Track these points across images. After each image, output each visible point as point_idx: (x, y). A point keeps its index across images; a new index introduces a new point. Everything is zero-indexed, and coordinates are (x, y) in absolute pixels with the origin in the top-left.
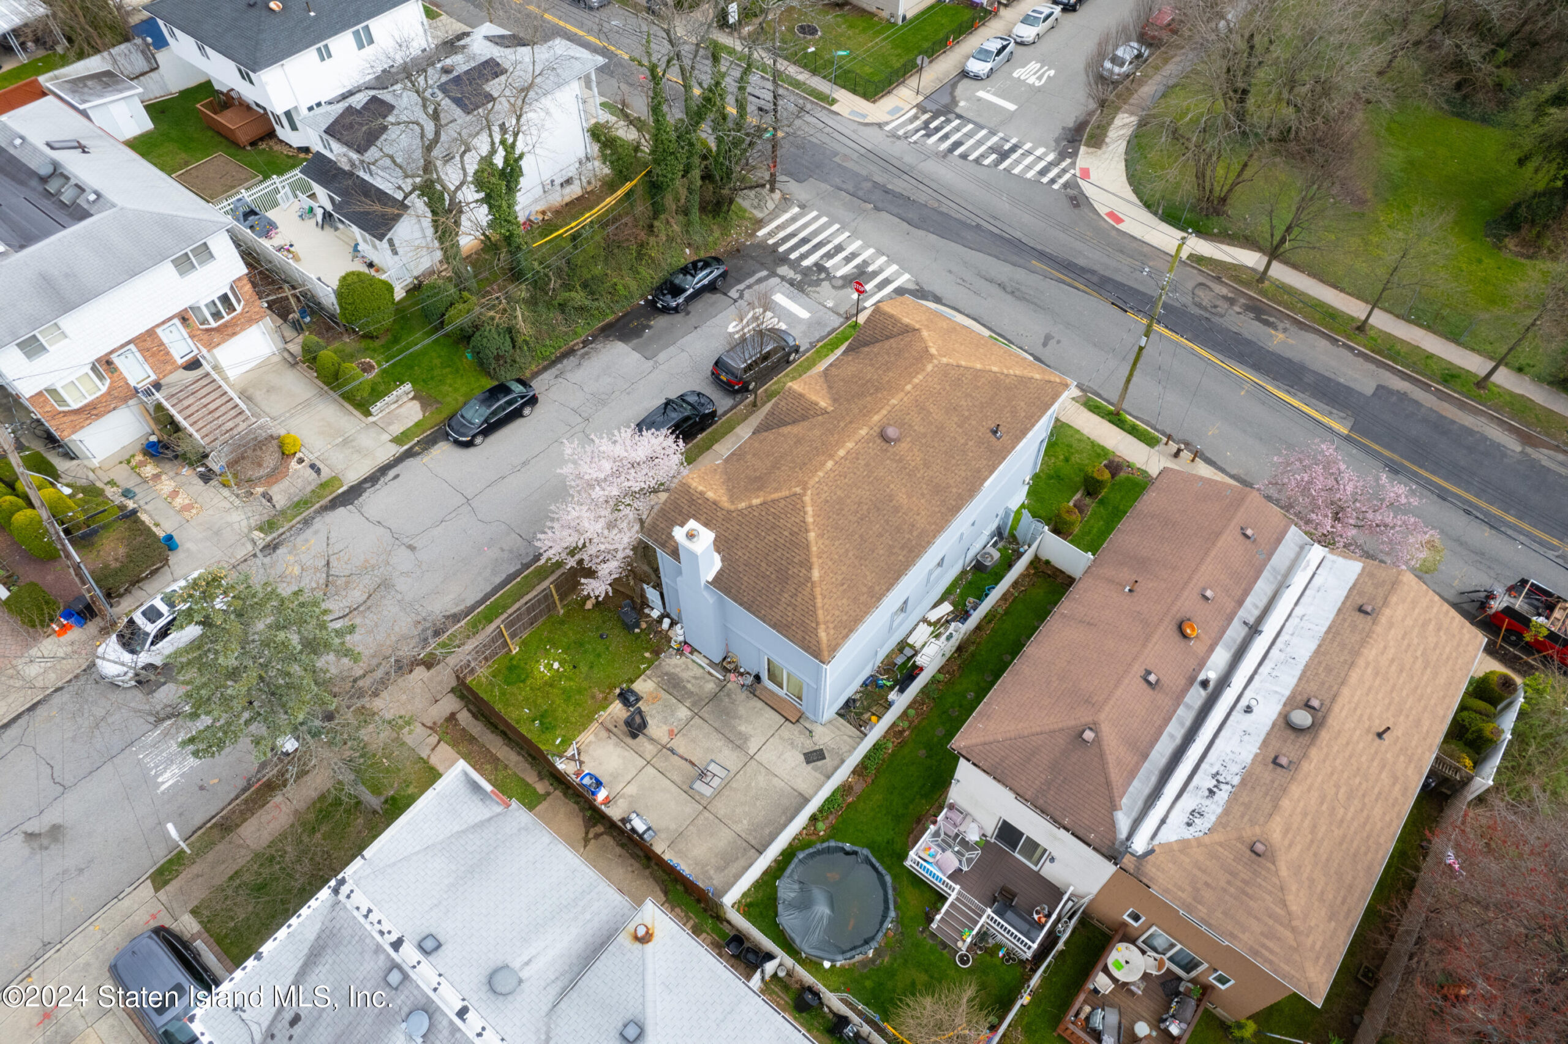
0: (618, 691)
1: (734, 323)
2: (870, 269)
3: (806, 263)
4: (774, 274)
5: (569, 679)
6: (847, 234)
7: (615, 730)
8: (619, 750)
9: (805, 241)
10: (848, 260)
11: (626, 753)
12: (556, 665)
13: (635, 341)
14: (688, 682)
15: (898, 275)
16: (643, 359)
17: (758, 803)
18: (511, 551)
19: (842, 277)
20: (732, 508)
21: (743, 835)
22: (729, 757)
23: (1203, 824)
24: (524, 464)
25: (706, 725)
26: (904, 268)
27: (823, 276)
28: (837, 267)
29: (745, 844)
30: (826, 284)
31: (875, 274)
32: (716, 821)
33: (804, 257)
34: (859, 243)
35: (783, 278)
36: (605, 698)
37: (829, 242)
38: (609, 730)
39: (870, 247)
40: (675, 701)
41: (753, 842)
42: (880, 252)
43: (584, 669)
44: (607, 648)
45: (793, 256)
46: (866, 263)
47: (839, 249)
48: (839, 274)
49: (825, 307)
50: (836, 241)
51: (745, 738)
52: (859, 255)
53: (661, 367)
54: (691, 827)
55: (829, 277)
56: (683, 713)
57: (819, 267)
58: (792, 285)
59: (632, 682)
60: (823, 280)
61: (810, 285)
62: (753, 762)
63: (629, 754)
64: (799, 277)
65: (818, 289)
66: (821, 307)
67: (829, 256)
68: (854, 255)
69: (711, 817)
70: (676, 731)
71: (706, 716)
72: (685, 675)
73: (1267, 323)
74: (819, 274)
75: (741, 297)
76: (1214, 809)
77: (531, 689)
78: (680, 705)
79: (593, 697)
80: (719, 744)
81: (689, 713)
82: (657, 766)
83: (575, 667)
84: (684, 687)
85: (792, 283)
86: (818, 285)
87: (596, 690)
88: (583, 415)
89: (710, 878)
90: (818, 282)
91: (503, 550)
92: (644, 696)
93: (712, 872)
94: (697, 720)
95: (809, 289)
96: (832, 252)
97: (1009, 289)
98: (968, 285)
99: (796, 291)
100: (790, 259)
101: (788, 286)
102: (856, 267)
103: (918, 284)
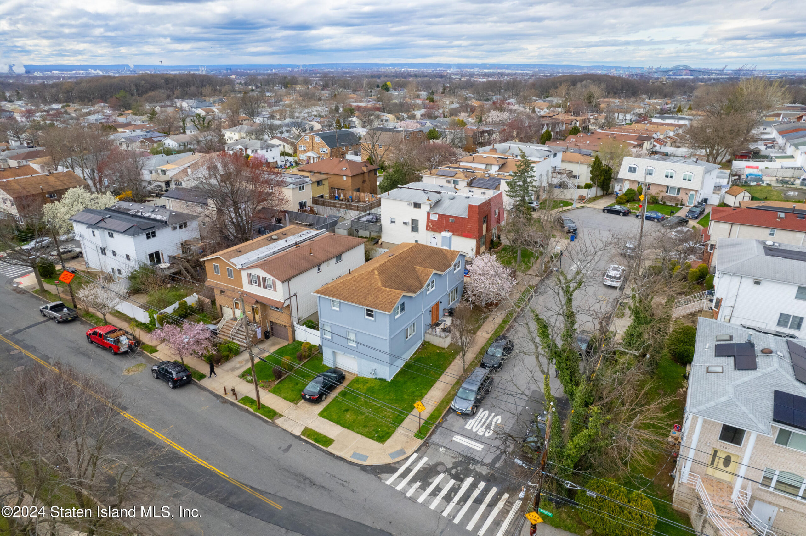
1: (499, 422)
2: (418, 484)
3: (469, 481)
4: (491, 465)
6: (445, 514)
9: (478, 501)
10: (438, 489)
15: (396, 482)
19: (439, 473)
26: (391, 488)
27: (454, 471)
28: (445, 481)
30: (450, 466)
31: (413, 480)
33: (474, 486)
34: (433, 506)
35: (483, 464)
37: (458, 503)
39: (422, 504)
42: (413, 500)
45: (482, 485)
46: (423, 488)
47: (448, 498)
48: (442, 476)
49: (445, 447)
50: (452, 505)
52: (429, 495)
55: (448, 471)
57: (460, 479)
58: (474, 460)
60: (453, 468)
61: (461, 461)
64: (471, 467)
65: (454, 460)
66: (447, 446)
67: (454, 490)
68: (434, 494)
74: (457, 472)
85: (475, 461)
86: (454, 463)
90: (456, 465)
95: (460, 459)
96: (453, 493)
97: (307, 481)
98: (340, 481)
99: (469, 455)
100: (484, 481)
101: (476, 458)
102: (429, 484)
103: (379, 478)
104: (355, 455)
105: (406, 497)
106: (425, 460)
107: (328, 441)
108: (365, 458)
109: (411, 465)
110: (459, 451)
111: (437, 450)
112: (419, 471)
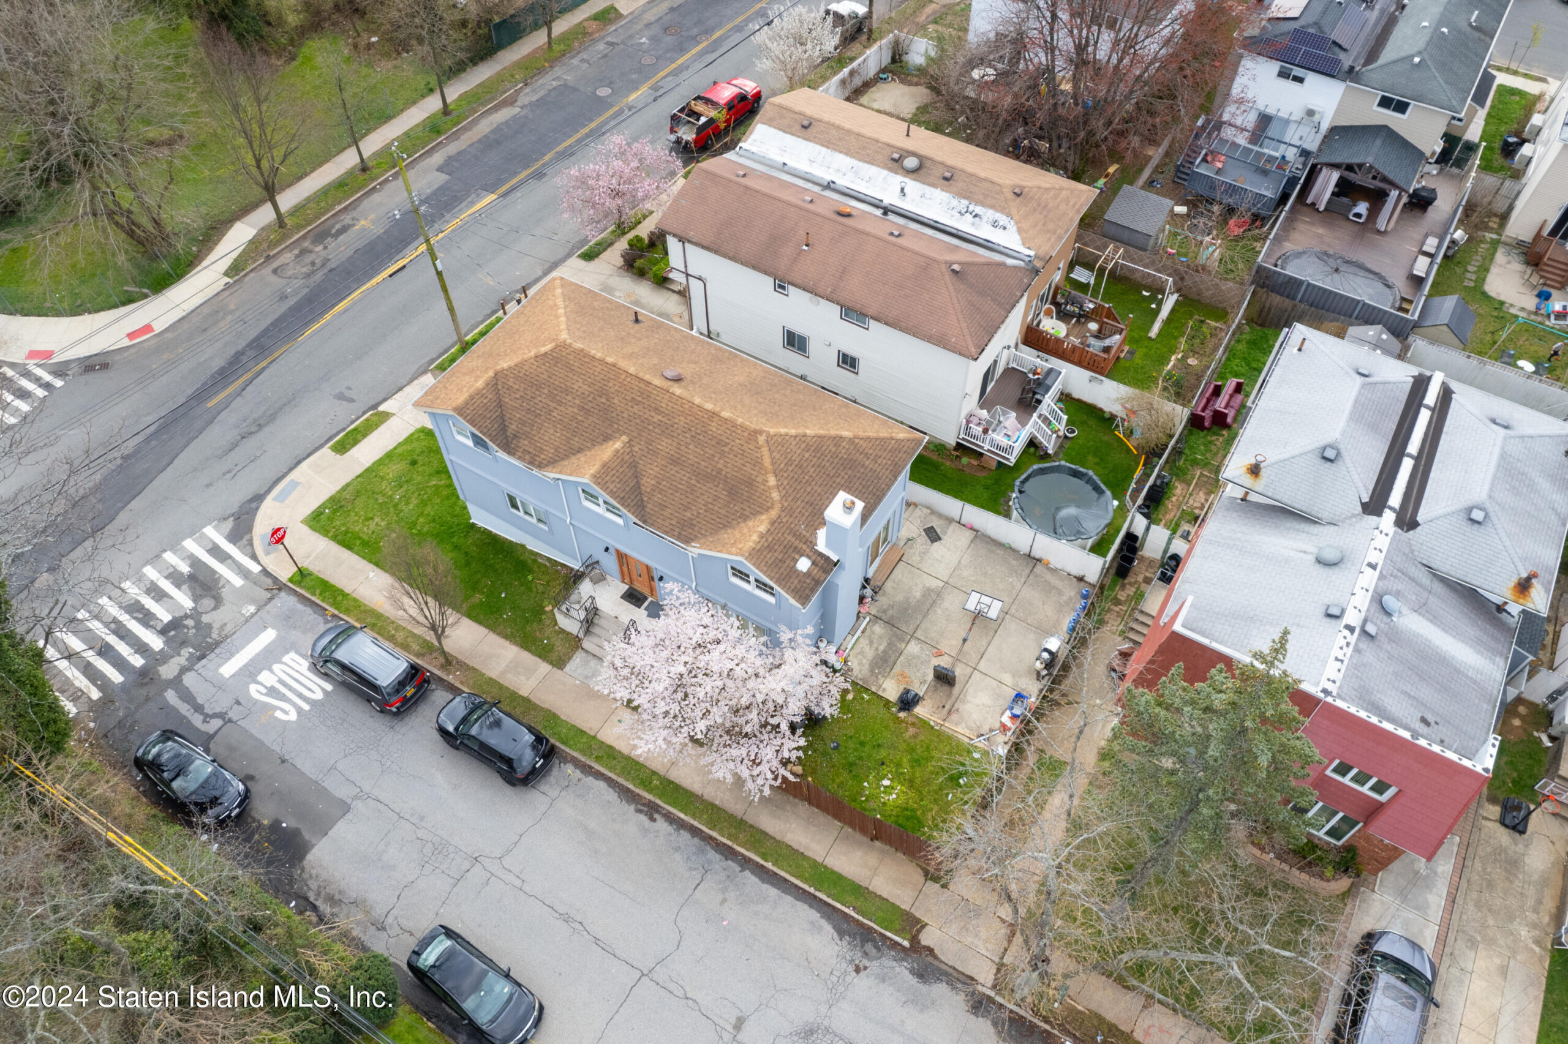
0: (902, 715)
1: (279, 714)
3: (156, 643)
4: (176, 682)
5: (899, 765)
6: (104, 601)
7: (947, 707)
8: (969, 698)
9: (107, 652)
10: (160, 596)
11: (971, 691)
12: (886, 782)
13: (307, 836)
14: (877, 649)
16: (349, 816)
17: (990, 572)
18: (724, 890)
19: (196, 599)
20: (778, 506)
21: (1023, 580)
22: (950, 602)
23: (1003, 219)
24: (567, 919)
25: (923, 626)
26: (193, 531)
27: (189, 622)
28: (173, 607)
29: (1031, 577)
30: (207, 617)
31: (195, 562)
32: (1016, 602)
33: (141, 648)
34: (127, 585)
35: (186, 670)
36: (913, 724)
37: (115, 621)
38: (949, 712)
39: (138, 573)
40: (902, 658)
41: (1027, 571)
43: (883, 753)
44: (851, 737)
45: (138, 661)
46: (172, 576)
47: (134, 608)
48: (189, 604)
49: (253, 615)
50: (117, 613)
51: (928, 591)
52: (152, 583)
53: (367, 788)
54: (1029, 621)
55: (195, 614)
56: (913, 648)
57: (170, 628)
58: (203, 657)
59: (887, 703)
60: (199, 621)
61: (207, 636)
62: (951, 581)
63: (971, 688)
64: (187, 651)
65: (216, 626)
66: (256, 618)
67: (146, 618)
68: (152, 590)
69: (1014, 607)
70: (935, 651)
71: (911, 628)
72: (870, 653)
73: (344, 229)
74: (185, 627)
75: (220, 715)
76: (990, 214)
77: (922, 800)
78: (906, 652)
79: (915, 736)
80: (939, 611)
81: (913, 642)
82: (976, 661)
83: (883, 764)
84: (884, 652)
85: (198, 658)
86: (209, 626)
87: (907, 735)
88: (466, 865)
89: (1070, 598)
90: (204, 629)
91: (725, 900)
92: (902, 688)
93: (1065, 598)
94: (919, 634)
95: (214, 636)
96: (140, 616)
97: (253, 429)
98: (238, 468)
99: (217, 651)
100: (143, 666)
101: (204, 661)
102: (178, 586)
103: (225, 519)
104: (295, 484)
105: (165, 551)
106: (237, 581)
107: (342, 448)
108: (280, 498)
109: (234, 561)
110: (235, 636)
111: (252, 601)
112: (214, 572)
